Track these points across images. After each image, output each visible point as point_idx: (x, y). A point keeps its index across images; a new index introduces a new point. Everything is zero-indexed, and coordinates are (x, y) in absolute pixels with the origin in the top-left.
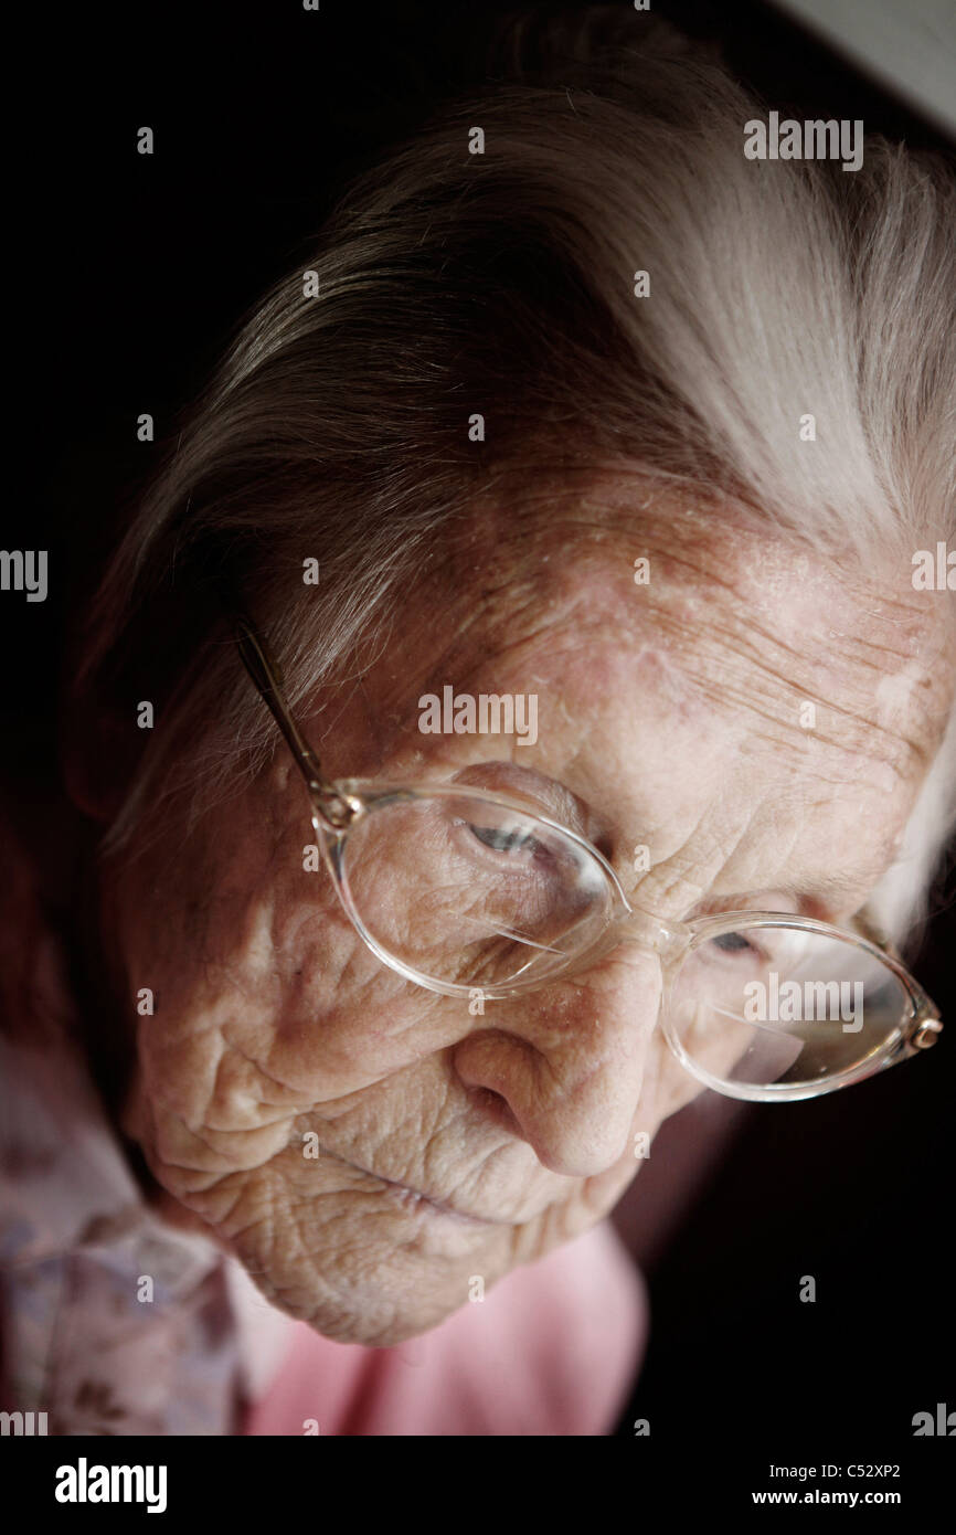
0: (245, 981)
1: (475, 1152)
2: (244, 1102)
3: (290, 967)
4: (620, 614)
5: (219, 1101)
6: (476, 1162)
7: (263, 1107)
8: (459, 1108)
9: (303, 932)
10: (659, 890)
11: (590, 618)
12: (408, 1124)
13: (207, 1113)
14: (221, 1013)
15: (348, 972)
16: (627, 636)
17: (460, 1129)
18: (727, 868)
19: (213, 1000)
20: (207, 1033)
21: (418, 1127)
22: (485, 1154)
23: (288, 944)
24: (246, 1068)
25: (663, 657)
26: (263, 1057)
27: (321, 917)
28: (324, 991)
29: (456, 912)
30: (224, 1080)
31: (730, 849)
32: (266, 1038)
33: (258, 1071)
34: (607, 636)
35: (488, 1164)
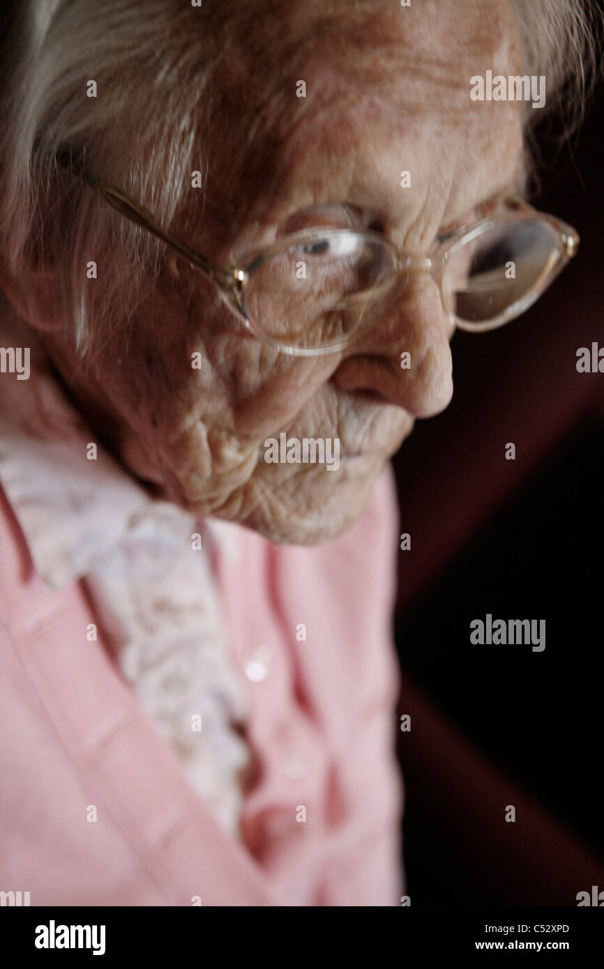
0: (203, 390)
1: (364, 421)
2: (230, 452)
3: (226, 372)
4: (343, 86)
5: (216, 456)
6: (366, 427)
7: (241, 450)
8: (346, 403)
9: (227, 349)
10: (417, 240)
11: (327, 96)
12: (323, 423)
13: (213, 468)
14: (197, 412)
15: (263, 360)
16: (352, 96)
17: (352, 414)
18: (448, 208)
19: (189, 408)
20: (193, 428)
21: (329, 423)
22: (369, 420)
23: (221, 359)
24: (224, 435)
25: (378, 101)
26: (231, 425)
27: (235, 340)
28: (253, 377)
29: (311, 300)
30: (215, 447)
31: (447, 195)
32: (229, 416)
33: (231, 433)
34: (342, 103)
35: (373, 426)
